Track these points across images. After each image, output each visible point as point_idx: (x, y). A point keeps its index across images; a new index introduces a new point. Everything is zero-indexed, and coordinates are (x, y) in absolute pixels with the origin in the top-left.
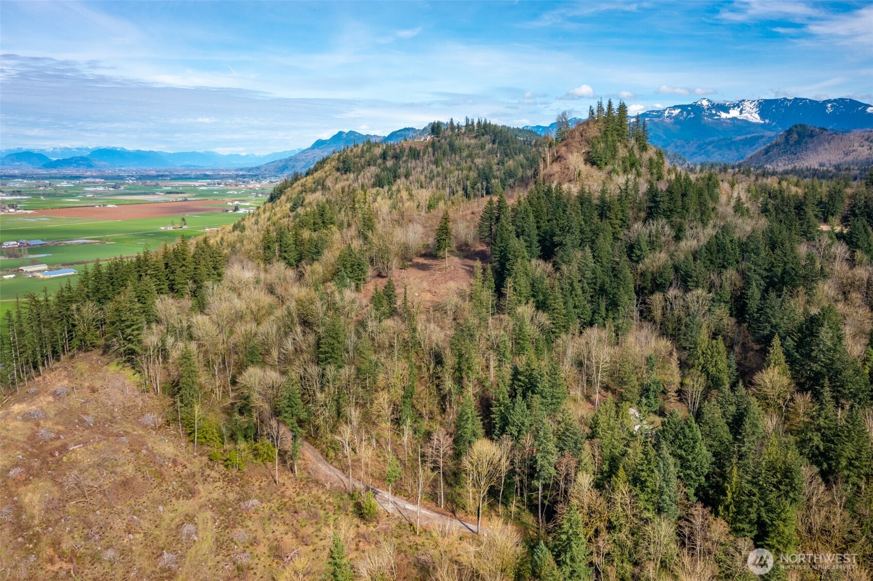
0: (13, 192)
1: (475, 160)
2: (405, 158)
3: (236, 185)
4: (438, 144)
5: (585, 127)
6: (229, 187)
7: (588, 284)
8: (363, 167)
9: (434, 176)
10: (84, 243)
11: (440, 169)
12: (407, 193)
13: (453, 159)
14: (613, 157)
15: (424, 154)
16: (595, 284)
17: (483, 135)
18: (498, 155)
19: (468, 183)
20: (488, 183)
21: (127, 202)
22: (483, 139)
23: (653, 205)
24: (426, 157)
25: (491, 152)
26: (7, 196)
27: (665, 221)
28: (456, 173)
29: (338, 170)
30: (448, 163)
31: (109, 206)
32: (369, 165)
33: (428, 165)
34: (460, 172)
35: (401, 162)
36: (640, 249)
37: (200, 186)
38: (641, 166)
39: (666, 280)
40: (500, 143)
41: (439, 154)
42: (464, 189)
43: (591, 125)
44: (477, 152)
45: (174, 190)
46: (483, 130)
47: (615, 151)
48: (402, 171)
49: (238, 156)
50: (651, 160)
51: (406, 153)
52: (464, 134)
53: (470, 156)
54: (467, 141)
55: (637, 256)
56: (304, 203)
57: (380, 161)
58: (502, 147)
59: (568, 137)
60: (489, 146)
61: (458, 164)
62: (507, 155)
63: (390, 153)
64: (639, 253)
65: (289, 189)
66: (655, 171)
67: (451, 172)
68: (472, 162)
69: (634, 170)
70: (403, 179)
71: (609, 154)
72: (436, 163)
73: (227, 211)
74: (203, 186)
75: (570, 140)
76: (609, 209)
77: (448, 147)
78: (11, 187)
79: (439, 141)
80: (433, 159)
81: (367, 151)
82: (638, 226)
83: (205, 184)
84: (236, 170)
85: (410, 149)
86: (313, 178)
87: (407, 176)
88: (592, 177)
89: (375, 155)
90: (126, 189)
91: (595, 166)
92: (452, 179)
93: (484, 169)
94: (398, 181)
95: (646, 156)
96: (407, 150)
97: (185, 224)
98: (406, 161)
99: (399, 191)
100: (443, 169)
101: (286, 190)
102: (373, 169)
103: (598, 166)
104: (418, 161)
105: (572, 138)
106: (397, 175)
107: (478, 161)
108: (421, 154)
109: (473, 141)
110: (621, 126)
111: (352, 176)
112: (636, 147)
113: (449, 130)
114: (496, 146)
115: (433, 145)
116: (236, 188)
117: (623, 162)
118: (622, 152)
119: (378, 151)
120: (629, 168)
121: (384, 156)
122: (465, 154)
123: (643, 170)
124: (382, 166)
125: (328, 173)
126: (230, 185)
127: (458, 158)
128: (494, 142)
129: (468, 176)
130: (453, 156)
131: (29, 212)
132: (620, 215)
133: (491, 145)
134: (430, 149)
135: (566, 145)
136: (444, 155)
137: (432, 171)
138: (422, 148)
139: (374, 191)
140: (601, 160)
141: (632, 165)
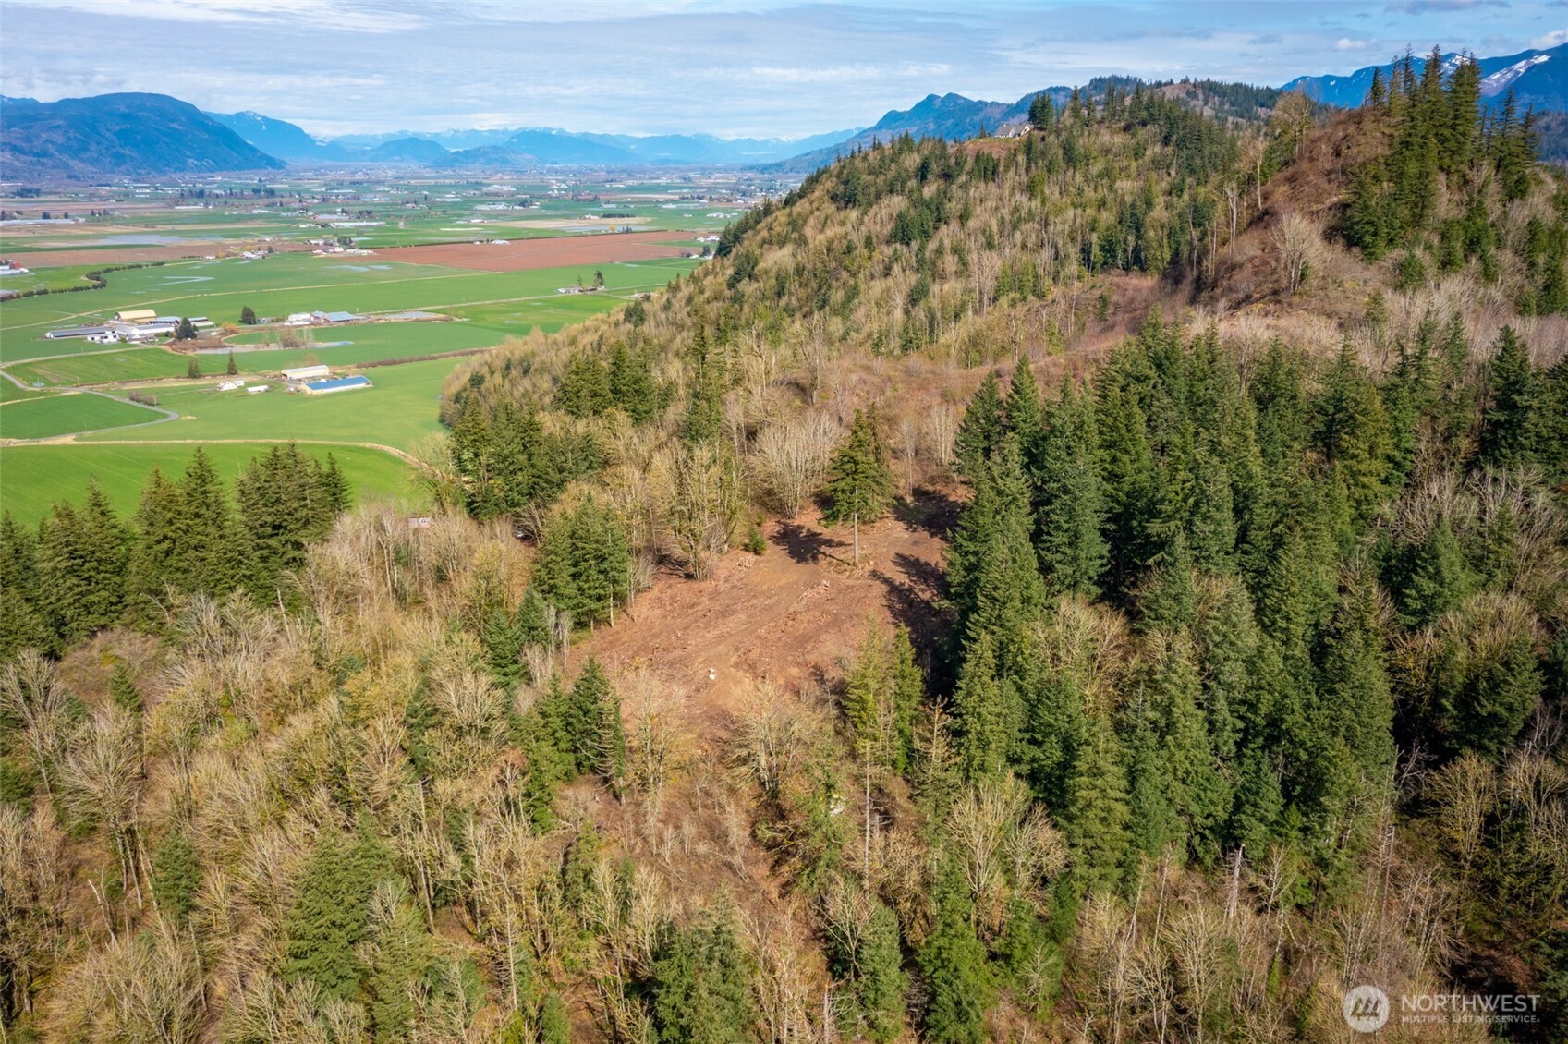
0: (361, 213)
1: (1118, 184)
2: (963, 178)
3: (729, 201)
4: (1039, 146)
5: (1352, 129)
6: (716, 205)
7: (1231, 701)
8: (878, 196)
9: (1019, 219)
10: (418, 320)
11: (1036, 204)
12: (956, 258)
13: (1068, 179)
14: (1417, 220)
15: (1007, 168)
16: (1253, 707)
17: (1144, 124)
18: (1173, 173)
19: (1094, 237)
20: (1139, 237)
21: (531, 235)
22: (1142, 133)
23: (1501, 417)
24: (1011, 173)
25: (1156, 164)
26: (350, 221)
27: (1538, 471)
28: (1070, 213)
29: (834, 198)
30: (1056, 189)
31: (498, 242)
32: (891, 192)
33: (1012, 193)
34: (1079, 211)
35: (954, 187)
36: (1437, 577)
37: (667, 202)
38: (1500, 244)
39: (1510, 708)
40: (1181, 144)
41: (1038, 170)
42: (1083, 250)
43: (1368, 125)
44: (1125, 163)
45: (621, 210)
46: (1145, 113)
47: (1421, 202)
48: (953, 207)
49: (751, 143)
50: (1533, 226)
51: (967, 167)
52: (1100, 122)
53: (1107, 173)
54: (1106, 138)
55: (1424, 598)
56: (756, 271)
57: (912, 183)
58: (1184, 153)
59: (1301, 157)
60: (1154, 150)
61: (1080, 192)
62: (1192, 172)
63: (935, 167)
64: (1429, 587)
65: (750, 232)
66: (1541, 260)
67: (1059, 211)
68: (1111, 188)
69: (1474, 260)
70: (954, 225)
71: (1404, 212)
72: (1030, 189)
73: (689, 255)
74: (672, 201)
75: (1305, 165)
76: (1351, 423)
77: (1060, 152)
78: (365, 204)
79: (1043, 139)
80: (1025, 179)
81: (892, 160)
82: (1441, 490)
83: (676, 197)
84: (743, 169)
85: (978, 157)
86: (790, 215)
87: (964, 217)
88: (1341, 284)
89: (906, 170)
90: (542, 206)
91: (1355, 250)
92: (1060, 226)
93: (1133, 206)
94: (944, 228)
95: (1520, 213)
96: (970, 161)
97: (602, 284)
98: (964, 186)
99: (939, 252)
100: (1043, 203)
101: (745, 235)
102: (898, 203)
103: (1364, 247)
104: (991, 185)
105: (1311, 159)
106: (942, 216)
107: (1125, 185)
108: (1001, 168)
109: (1119, 139)
110: (1453, 127)
111: (853, 214)
112: (1493, 188)
113: (1067, 113)
114: (1169, 150)
115: (1029, 148)
116: (729, 205)
117: (1444, 237)
118: (1445, 204)
119: (912, 161)
120: (1460, 253)
121: (922, 173)
122: (1096, 168)
123: (1507, 257)
124: (915, 196)
125: (815, 205)
126: (718, 200)
127: (1079, 179)
128: (1166, 141)
129: (1095, 221)
130: (1070, 173)
131: (365, 252)
132: (1385, 444)
133: (1157, 149)
134: (1021, 158)
135: (1291, 180)
136: (1049, 171)
137: (1016, 209)
138: (1004, 154)
139: (888, 251)
140: (1375, 234)
141: (1472, 245)
